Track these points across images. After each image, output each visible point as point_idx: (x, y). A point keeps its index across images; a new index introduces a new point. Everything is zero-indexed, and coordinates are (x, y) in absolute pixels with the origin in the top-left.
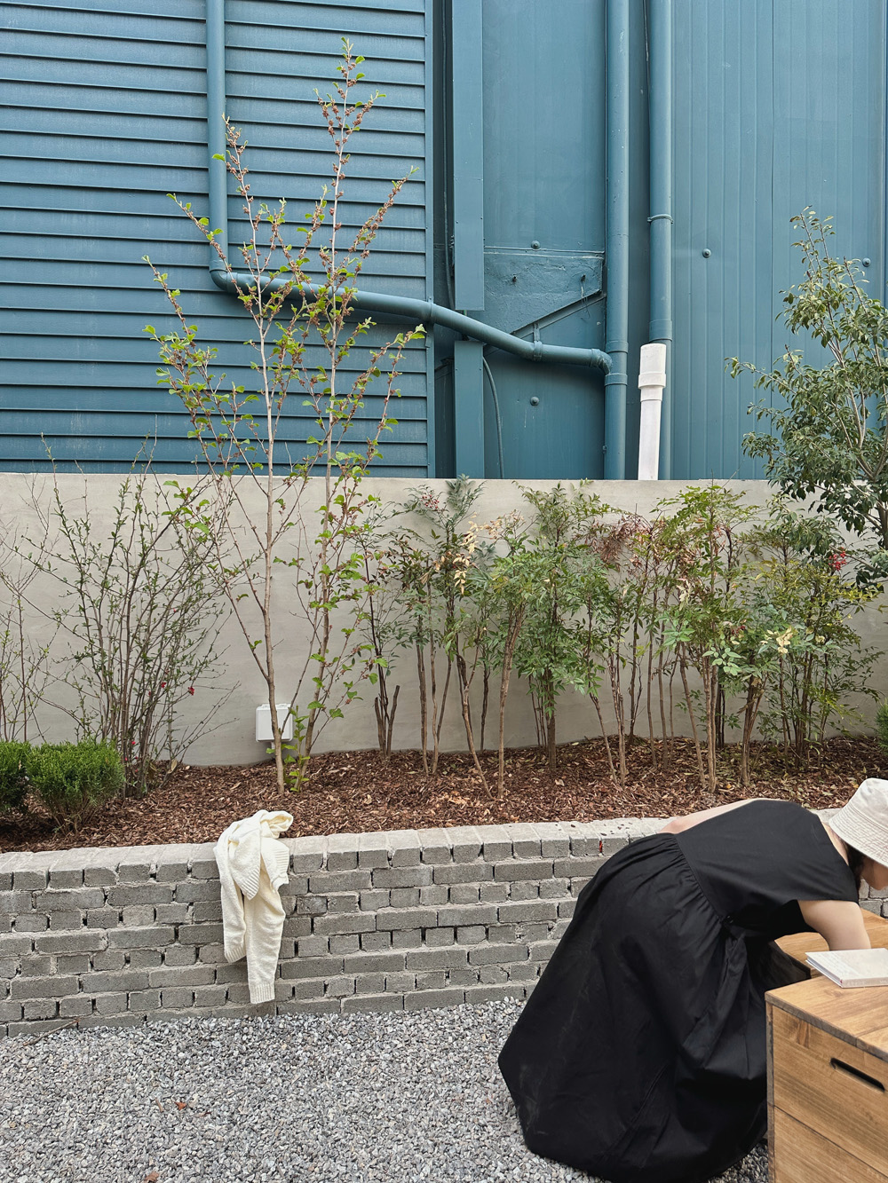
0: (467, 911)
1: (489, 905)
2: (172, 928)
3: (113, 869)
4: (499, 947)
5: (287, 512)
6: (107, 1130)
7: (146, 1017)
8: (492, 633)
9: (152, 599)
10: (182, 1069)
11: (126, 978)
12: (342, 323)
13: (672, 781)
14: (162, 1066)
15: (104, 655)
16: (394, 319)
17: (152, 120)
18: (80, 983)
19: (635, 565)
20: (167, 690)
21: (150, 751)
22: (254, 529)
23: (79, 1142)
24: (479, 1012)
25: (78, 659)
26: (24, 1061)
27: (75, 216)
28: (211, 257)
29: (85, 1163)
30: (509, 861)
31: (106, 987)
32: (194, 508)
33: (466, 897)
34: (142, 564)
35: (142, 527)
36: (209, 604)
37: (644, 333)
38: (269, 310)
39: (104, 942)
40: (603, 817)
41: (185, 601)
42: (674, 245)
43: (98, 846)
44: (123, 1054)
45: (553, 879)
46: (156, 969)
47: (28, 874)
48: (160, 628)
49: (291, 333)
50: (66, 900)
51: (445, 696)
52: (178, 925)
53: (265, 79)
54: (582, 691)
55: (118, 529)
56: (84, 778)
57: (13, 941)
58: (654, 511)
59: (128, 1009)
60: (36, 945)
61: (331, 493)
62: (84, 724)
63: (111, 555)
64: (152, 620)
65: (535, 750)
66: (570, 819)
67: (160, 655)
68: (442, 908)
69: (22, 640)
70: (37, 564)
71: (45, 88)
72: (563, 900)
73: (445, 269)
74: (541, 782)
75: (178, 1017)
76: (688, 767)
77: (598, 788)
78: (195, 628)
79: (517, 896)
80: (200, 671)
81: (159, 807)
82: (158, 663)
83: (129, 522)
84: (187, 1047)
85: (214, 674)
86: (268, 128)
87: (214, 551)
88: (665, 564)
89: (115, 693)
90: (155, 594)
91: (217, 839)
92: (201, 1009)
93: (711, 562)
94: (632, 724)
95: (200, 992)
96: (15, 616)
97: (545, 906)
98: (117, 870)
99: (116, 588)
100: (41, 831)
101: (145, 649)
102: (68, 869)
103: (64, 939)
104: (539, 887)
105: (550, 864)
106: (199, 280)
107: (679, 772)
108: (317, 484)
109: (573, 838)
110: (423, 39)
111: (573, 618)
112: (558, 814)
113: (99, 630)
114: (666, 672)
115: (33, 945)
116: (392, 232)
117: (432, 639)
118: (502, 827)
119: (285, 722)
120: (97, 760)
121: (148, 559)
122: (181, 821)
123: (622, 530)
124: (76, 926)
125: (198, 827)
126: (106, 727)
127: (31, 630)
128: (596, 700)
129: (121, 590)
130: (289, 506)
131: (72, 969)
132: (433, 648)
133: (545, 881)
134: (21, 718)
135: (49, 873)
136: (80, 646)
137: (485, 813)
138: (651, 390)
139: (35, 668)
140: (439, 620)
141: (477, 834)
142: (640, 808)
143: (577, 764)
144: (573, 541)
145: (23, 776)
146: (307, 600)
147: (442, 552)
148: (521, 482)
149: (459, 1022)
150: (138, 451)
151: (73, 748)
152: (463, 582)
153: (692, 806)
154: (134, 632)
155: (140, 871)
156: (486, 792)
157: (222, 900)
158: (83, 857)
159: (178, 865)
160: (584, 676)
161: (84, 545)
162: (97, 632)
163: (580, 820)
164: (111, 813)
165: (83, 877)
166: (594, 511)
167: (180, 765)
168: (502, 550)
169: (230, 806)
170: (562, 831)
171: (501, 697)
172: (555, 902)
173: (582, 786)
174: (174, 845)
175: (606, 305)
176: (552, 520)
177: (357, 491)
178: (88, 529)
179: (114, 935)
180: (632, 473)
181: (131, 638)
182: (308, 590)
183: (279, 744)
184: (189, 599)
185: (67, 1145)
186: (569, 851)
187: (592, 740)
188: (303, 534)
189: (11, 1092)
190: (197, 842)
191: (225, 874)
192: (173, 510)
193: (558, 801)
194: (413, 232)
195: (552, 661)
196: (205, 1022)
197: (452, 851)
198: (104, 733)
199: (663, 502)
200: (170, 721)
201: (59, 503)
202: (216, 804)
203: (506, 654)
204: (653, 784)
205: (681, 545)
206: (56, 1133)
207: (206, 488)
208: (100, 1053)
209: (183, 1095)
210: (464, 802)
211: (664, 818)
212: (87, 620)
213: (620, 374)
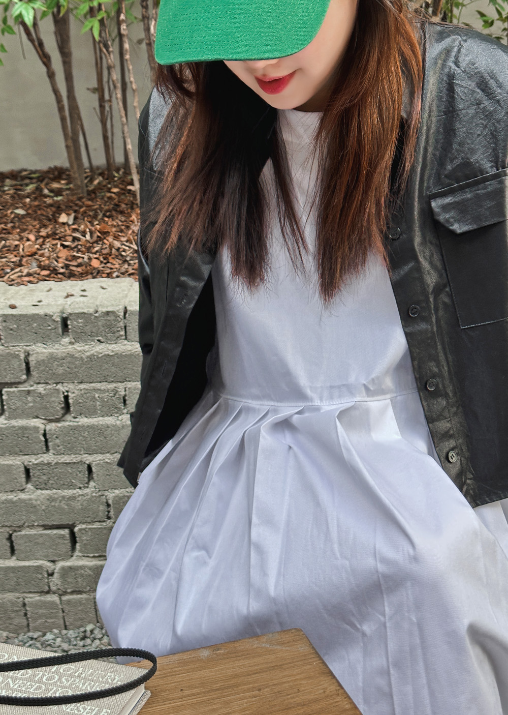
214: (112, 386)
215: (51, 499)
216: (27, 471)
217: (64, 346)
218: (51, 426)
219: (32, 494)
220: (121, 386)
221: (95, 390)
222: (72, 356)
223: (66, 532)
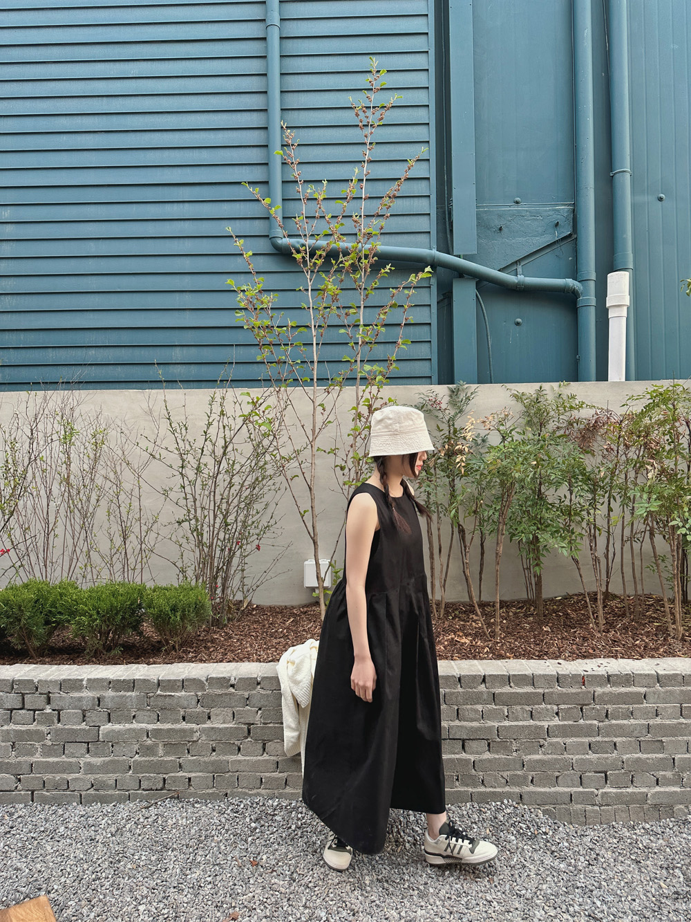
0: (472, 727)
1: (490, 723)
2: (246, 727)
3: (204, 679)
4: (499, 758)
5: (326, 413)
6: (201, 876)
7: (227, 794)
8: (488, 506)
9: (231, 479)
10: (253, 836)
11: (213, 763)
12: (369, 270)
13: (643, 630)
14: (239, 832)
15: (197, 520)
16: (407, 265)
17: (229, 132)
18: (180, 764)
19: (607, 451)
20: (241, 547)
21: (229, 592)
22: (303, 426)
23: (181, 884)
24: (483, 810)
25: (179, 523)
26: (141, 820)
27: (176, 204)
28: (270, 228)
29: (185, 900)
30: (507, 689)
31: (198, 769)
32: (261, 412)
33: (471, 716)
34: (224, 454)
35: (224, 427)
36: (271, 482)
37: (609, 264)
38: (315, 264)
39: (198, 734)
40: (585, 657)
41: (253, 481)
42: (633, 193)
43: (193, 662)
44: (211, 821)
45: (543, 706)
46: (234, 758)
47: (144, 680)
48: (236, 501)
49: (331, 280)
50: (170, 701)
51: (449, 556)
52: (250, 724)
53: (309, 94)
54: (565, 553)
55: (208, 428)
56: (184, 611)
57: (134, 730)
58: (623, 405)
59: (214, 787)
60: (150, 734)
61: (360, 398)
62: (183, 571)
63: (203, 447)
64: (231, 494)
65: (525, 602)
66: (556, 658)
67: (236, 520)
68: (452, 724)
69: (140, 510)
70: (151, 455)
71: (156, 116)
72: (552, 723)
73: (446, 225)
74: (531, 628)
75: (250, 795)
76: (657, 619)
77: (579, 634)
78: (260, 501)
79: (513, 718)
80: (264, 533)
81: (236, 635)
82: (235, 527)
83: (215, 423)
84: (257, 819)
85: (275, 535)
86: (312, 130)
87: (275, 443)
88: (633, 449)
89: (205, 548)
90: (233, 476)
91: (278, 660)
92: (267, 791)
93: (675, 447)
94: (608, 583)
95: (266, 778)
96: (136, 492)
97: (537, 727)
98: (207, 680)
99: (206, 471)
100: (152, 650)
101: (225, 517)
102: (172, 678)
103: (169, 730)
104: (531, 712)
105: (541, 693)
106: (263, 246)
107: (649, 622)
108: (349, 392)
109: (560, 673)
110: (427, 52)
111: (556, 494)
112: (546, 653)
113: (194, 502)
114: (636, 539)
115: (148, 733)
116: (404, 199)
117: (438, 510)
118: (500, 663)
119: (326, 572)
120: (192, 598)
121: (228, 450)
122: (251, 646)
123: (596, 422)
124: (176, 721)
125: (264, 651)
126: (198, 573)
127: (146, 503)
128: (577, 562)
129: (209, 473)
130: (328, 409)
131: (174, 754)
132: (439, 518)
133: (537, 706)
134: (139, 566)
135: (159, 680)
136: (181, 514)
137: (485, 651)
138: (617, 309)
139: (149, 529)
140: (444, 495)
141: (479, 667)
142: (617, 651)
143: (561, 614)
144: (554, 432)
145: (140, 609)
146: (342, 479)
147: (445, 442)
148: (509, 386)
149: (467, 817)
150: (221, 372)
151: (175, 589)
152: (463, 464)
153: (662, 650)
154: (218, 503)
155: (224, 682)
156: (485, 634)
157: (283, 708)
158: (183, 670)
159: (251, 678)
160: (566, 541)
161: (184, 441)
162: (193, 503)
163: (565, 659)
164: (201, 638)
165: (183, 684)
166: (571, 407)
167: (250, 604)
168: (494, 440)
169: (287, 636)
170: (551, 667)
171: (496, 557)
172: (545, 724)
173: (566, 632)
174: (247, 663)
175: (576, 244)
176: (535, 415)
177: (379, 396)
178: (186, 429)
179: (204, 729)
180: (602, 375)
181: (216, 508)
182: (342, 472)
183: (321, 589)
184: (257, 479)
185: (173, 884)
186: (557, 684)
187: (573, 595)
188: (338, 430)
189: (133, 842)
190: (263, 662)
191: (285, 686)
192: (246, 413)
193: (546, 643)
194: (420, 199)
195: (538, 529)
196: (270, 801)
197: (459, 679)
198: (196, 578)
199: (631, 398)
200: (243, 570)
201: (167, 410)
202: (276, 634)
203: (500, 523)
204: (627, 632)
205: (648, 434)
206: (165, 875)
207: (269, 397)
208: (194, 819)
209: (256, 855)
210: (467, 641)
211: (637, 659)
212: (186, 495)
213: (589, 298)
214: (627, 706)
215: (598, 759)
216: (590, 745)
217: (608, 689)
218: (601, 724)
219: (592, 756)
220: (631, 706)
221: (620, 708)
222: (611, 693)
223: (603, 775)
